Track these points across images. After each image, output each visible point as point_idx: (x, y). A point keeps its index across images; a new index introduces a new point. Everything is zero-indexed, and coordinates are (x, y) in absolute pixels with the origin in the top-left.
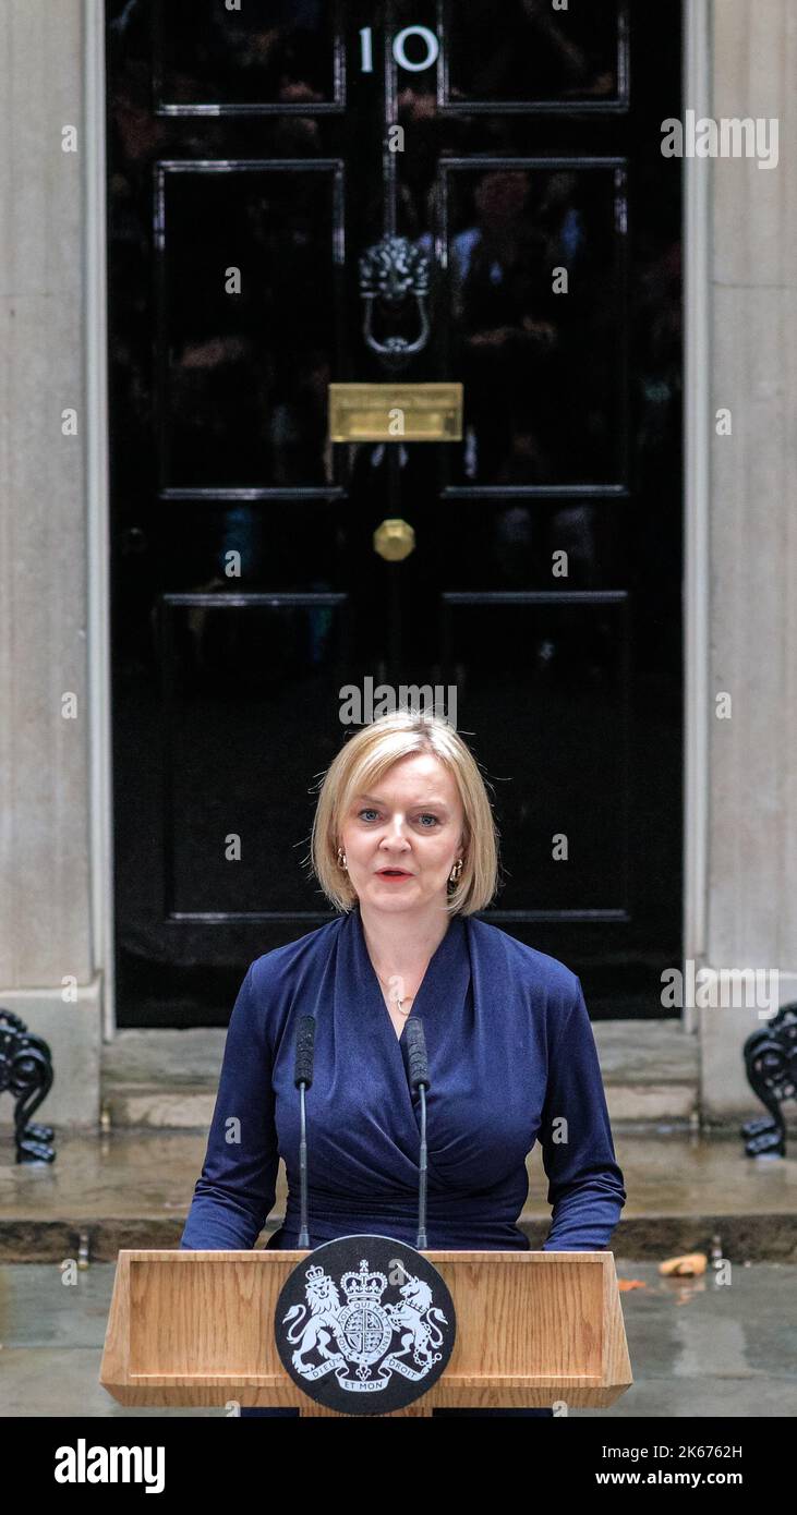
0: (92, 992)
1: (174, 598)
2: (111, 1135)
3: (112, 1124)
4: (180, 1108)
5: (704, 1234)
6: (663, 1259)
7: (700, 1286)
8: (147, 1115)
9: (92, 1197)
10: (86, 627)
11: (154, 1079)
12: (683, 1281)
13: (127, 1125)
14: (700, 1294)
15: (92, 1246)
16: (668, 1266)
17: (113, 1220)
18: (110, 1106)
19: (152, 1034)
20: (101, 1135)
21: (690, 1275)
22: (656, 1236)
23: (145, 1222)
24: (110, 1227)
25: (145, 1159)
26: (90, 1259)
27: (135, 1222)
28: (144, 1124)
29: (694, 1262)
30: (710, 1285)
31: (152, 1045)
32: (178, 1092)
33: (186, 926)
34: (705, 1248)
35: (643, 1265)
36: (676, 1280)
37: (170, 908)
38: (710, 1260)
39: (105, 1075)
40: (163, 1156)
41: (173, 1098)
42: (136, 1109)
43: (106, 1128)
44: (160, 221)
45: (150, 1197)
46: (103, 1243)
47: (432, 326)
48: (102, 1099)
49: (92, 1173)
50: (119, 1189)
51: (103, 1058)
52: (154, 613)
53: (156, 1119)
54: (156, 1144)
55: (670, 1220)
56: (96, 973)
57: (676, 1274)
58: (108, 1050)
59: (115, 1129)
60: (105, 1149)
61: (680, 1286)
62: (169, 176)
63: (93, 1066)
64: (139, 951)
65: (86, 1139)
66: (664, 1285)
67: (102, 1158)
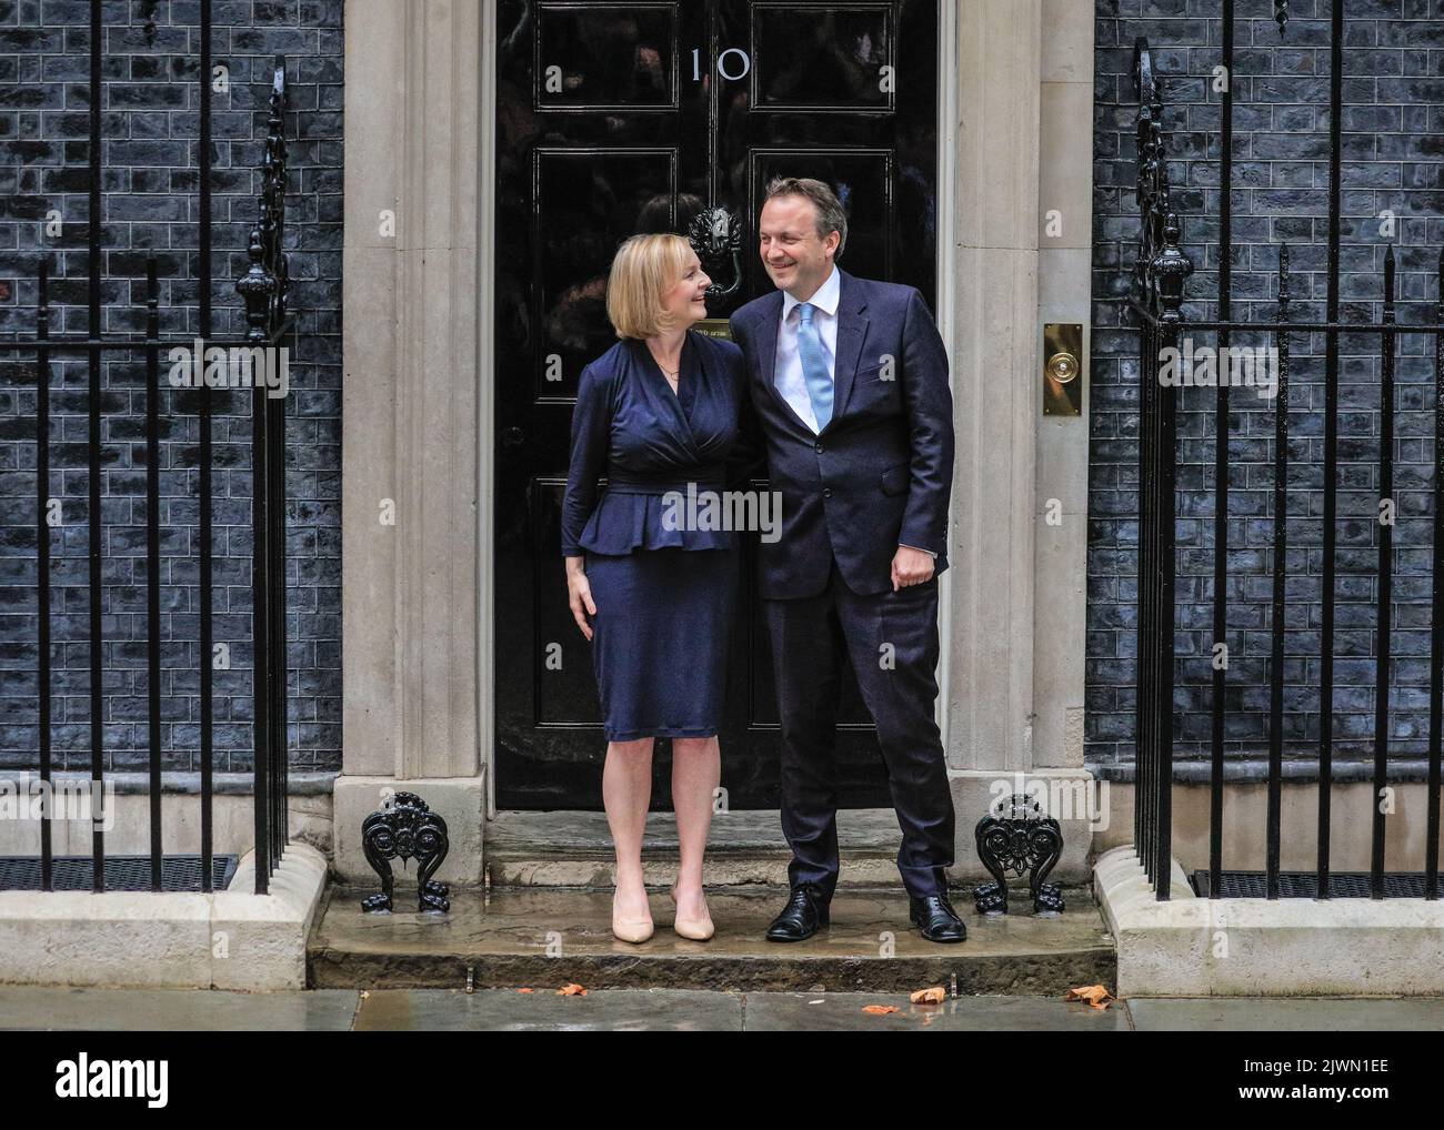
0: (478, 782)
1: (545, 481)
2: (491, 890)
3: (491, 882)
4: (544, 871)
5: (945, 971)
6: (913, 991)
7: (941, 1011)
8: (520, 875)
9: (477, 938)
10: (476, 502)
11: (525, 848)
12: (927, 1006)
13: (504, 883)
14: (940, 1015)
15: (476, 976)
16: (915, 996)
17: (492, 956)
18: (491, 869)
19: (523, 814)
20: (484, 891)
21: (934, 1002)
22: (908, 973)
23: (517, 957)
24: (491, 961)
25: (517, 909)
26: (475, 985)
27: (509, 958)
28: (517, 883)
29: (937, 992)
30: (947, 1011)
31: (524, 822)
32: (543, 859)
33: (550, 733)
34: (944, 981)
35: (897, 994)
36: (923, 1006)
37: (538, 718)
38: (948, 991)
39: (487, 845)
40: (531, 907)
41: (540, 863)
42: (511, 871)
43: (488, 885)
44: (536, 191)
45: (520, 939)
46: (486, 974)
47: (744, 273)
48: (485, 863)
49: (477, 919)
50: (498, 932)
51: (485, 831)
52: (529, 489)
53: (526, 879)
54: (526, 898)
55: (919, 960)
56: (480, 766)
57: (922, 1001)
58: (490, 825)
59: (494, 884)
60: (487, 902)
61: (926, 1010)
62: (543, 158)
63: (478, 838)
64: (514, 749)
65: (473, 893)
66: (913, 1010)
67: (484, 910)
